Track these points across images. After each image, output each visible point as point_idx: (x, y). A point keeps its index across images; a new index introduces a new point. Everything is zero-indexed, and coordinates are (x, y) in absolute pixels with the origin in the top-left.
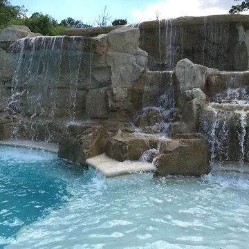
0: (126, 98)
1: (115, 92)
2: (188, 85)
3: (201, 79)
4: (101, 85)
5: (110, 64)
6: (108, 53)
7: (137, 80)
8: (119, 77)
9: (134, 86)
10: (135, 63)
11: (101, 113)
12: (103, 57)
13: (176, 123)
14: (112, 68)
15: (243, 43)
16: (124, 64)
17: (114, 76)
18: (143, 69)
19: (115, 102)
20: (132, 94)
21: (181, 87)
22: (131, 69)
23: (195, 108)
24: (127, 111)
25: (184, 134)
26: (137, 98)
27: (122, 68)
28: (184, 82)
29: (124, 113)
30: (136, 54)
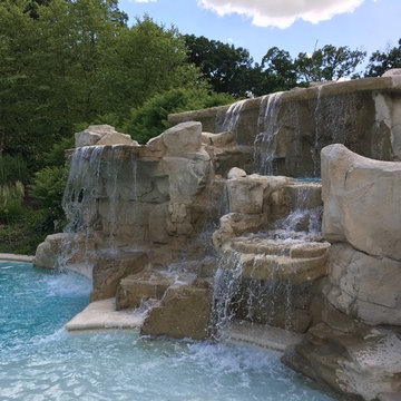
1: (171, 209)
6: (164, 158)
7: (197, 194)
9: (193, 203)
10: (192, 173)
14: (170, 178)
15: (383, 123)
18: (200, 179)
20: (191, 213)
30: (196, 159)
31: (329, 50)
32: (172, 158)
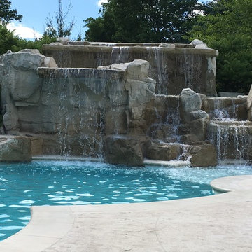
0: (141, 116)
1: (134, 111)
2: (193, 107)
5: (128, 89)
6: (127, 80)
7: (149, 102)
8: (135, 100)
14: (130, 93)
15: (212, 71)
16: (139, 90)
17: (131, 99)
19: (133, 119)
20: (145, 113)
21: (187, 108)
22: (145, 93)
23: (203, 124)
24: (141, 127)
26: (148, 115)
27: (138, 93)
28: (190, 105)
29: (139, 129)
30: (148, 82)
32: (132, 81)
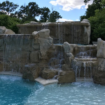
0: (46, 55)
1: (41, 53)
2: (68, 51)
3: (72, 49)
4: (36, 50)
5: (39, 42)
6: (39, 39)
7: (49, 48)
8: (42, 47)
9: (48, 51)
10: (48, 43)
11: (36, 61)
12: (37, 40)
13: (64, 65)
14: (40, 44)
15: (86, 33)
18: (51, 45)
19: (42, 56)
20: (48, 54)
21: (65, 52)
22: (47, 44)
23: (70, 60)
24: (46, 60)
25: (67, 69)
26: (49, 55)
27: (44, 44)
28: (66, 50)
29: (45, 61)
30: (49, 39)
31: (8, 2)
32: (41, 39)
